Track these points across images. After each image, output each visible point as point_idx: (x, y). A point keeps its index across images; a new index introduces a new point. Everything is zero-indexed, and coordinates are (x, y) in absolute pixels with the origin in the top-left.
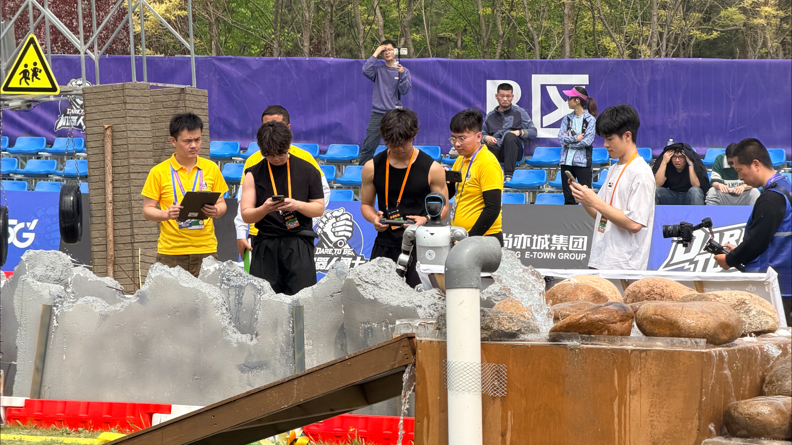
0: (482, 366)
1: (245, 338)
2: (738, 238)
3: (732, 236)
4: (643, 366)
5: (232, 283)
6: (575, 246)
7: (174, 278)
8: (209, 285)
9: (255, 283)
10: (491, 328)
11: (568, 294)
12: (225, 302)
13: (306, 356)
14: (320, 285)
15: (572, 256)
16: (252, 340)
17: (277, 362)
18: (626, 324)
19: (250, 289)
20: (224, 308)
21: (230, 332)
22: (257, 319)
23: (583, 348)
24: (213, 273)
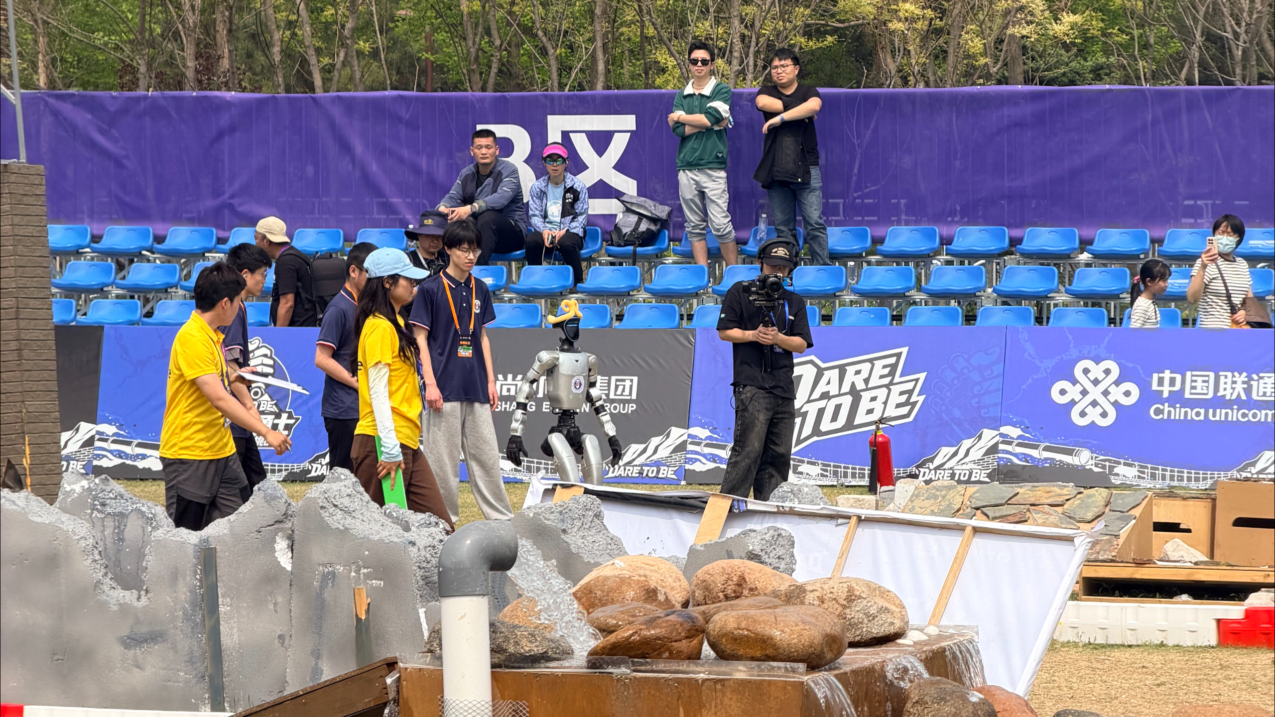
0: (493, 706)
1: (129, 596)
2: (867, 376)
3: (858, 372)
4: (719, 702)
5: (109, 510)
6: (619, 392)
7: (19, 509)
8: (73, 517)
9: (144, 509)
10: (505, 651)
11: (611, 590)
12: (97, 543)
13: (222, 622)
14: (241, 515)
15: (615, 408)
16: (139, 598)
17: (178, 632)
18: (695, 642)
19: (135, 517)
20: (96, 552)
21: (105, 588)
22: (146, 568)
23: (635, 678)
24: (80, 495)
